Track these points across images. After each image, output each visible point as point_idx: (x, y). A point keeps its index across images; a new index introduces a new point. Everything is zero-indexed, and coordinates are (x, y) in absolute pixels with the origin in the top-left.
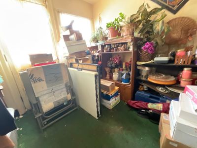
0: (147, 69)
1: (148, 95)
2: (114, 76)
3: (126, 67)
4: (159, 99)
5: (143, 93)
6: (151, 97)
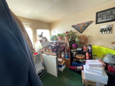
0: (75, 52)
1: (77, 63)
2: (62, 55)
3: (67, 51)
4: (80, 64)
5: (74, 62)
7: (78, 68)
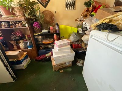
0: (40, 37)
2: (20, 46)
3: (28, 38)
4: (49, 51)
5: (42, 50)
6: (46, 51)
7: (47, 55)
